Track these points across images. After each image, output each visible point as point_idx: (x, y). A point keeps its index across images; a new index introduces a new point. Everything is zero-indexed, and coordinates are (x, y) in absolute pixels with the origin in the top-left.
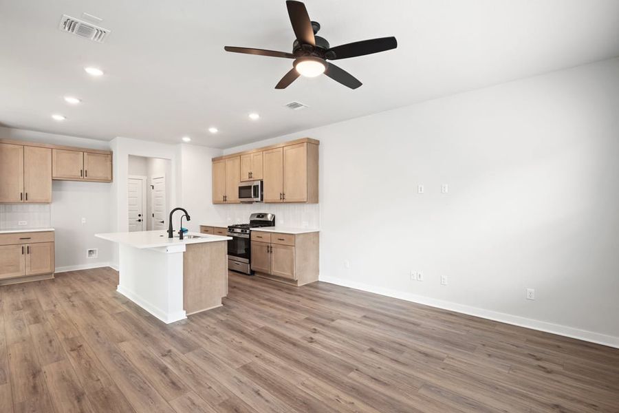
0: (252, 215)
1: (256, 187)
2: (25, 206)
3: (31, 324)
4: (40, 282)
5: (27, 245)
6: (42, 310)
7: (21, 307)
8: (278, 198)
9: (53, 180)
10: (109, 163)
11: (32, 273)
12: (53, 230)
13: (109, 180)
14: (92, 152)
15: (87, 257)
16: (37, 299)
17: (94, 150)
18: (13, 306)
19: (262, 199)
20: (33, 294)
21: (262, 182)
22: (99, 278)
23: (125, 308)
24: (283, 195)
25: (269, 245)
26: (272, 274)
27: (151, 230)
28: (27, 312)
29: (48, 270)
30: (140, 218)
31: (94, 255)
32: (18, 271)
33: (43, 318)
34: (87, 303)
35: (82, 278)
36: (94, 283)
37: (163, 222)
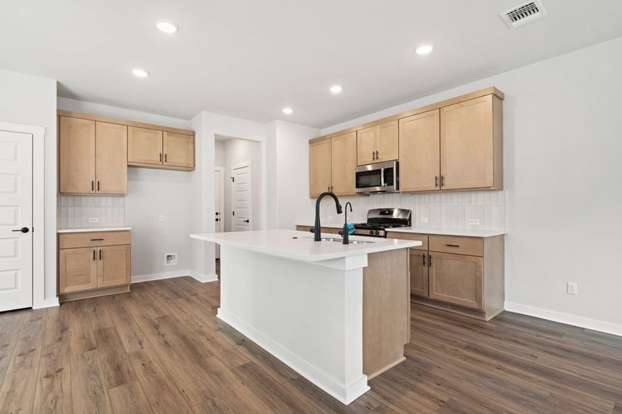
0: (370, 212)
1: (388, 172)
2: (97, 199)
3: (111, 386)
4: (113, 296)
5: (99, 249)
6: (125, 353)
7: (94, 343)
8: (431, 185)
9: (129, 166)
10: (191, 146)
11: (104, 285)
12: (130, 229)
13: (190, 168)
14: (172, 132)
15: (166, 264)
16: (115, 328)
17: (175, 129)
18: (84, 341)
19: (398, 188)
20: (109, 318)
21: (398, 164)
22: (185, 293)
23: (250, 358)
24: (440, 180)
25: (426, 253)
26: (431, 297)
27: (230, 231)
28: (104, 356)
29: (122, 281)
30: (218, 217)
31: (172, 261)
32: (88, 282)
33: (129, 372)
34: (184, 338)
35: (164, 293)
36: (180, 300)
37: (248, 221)
